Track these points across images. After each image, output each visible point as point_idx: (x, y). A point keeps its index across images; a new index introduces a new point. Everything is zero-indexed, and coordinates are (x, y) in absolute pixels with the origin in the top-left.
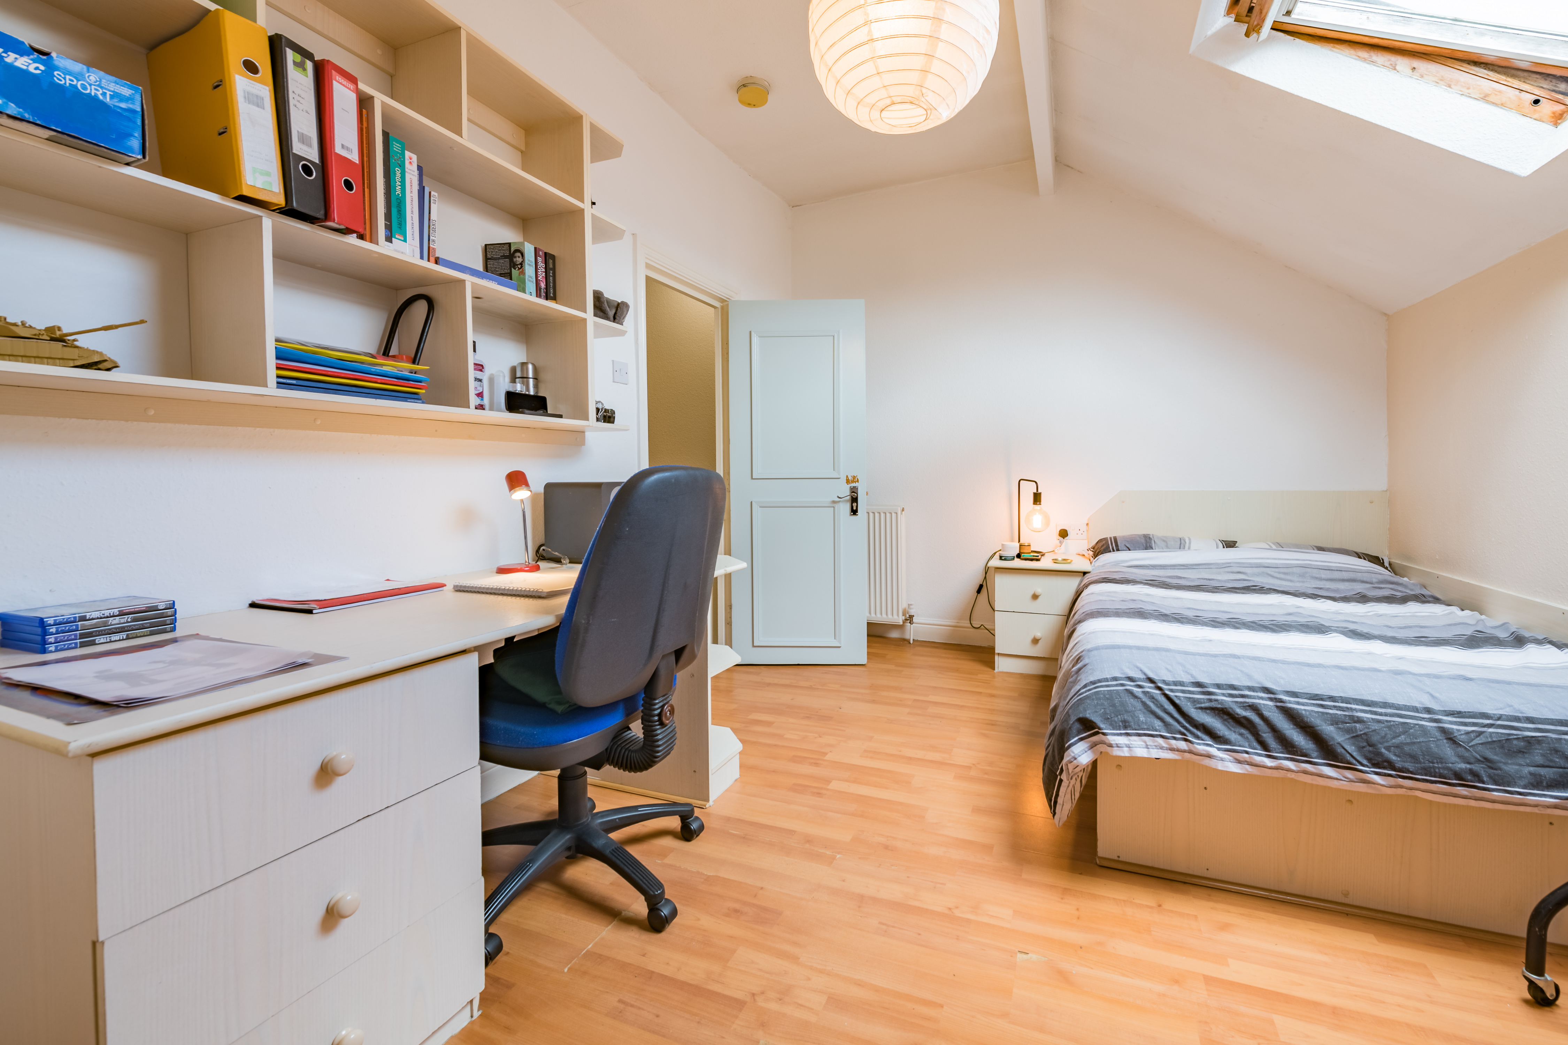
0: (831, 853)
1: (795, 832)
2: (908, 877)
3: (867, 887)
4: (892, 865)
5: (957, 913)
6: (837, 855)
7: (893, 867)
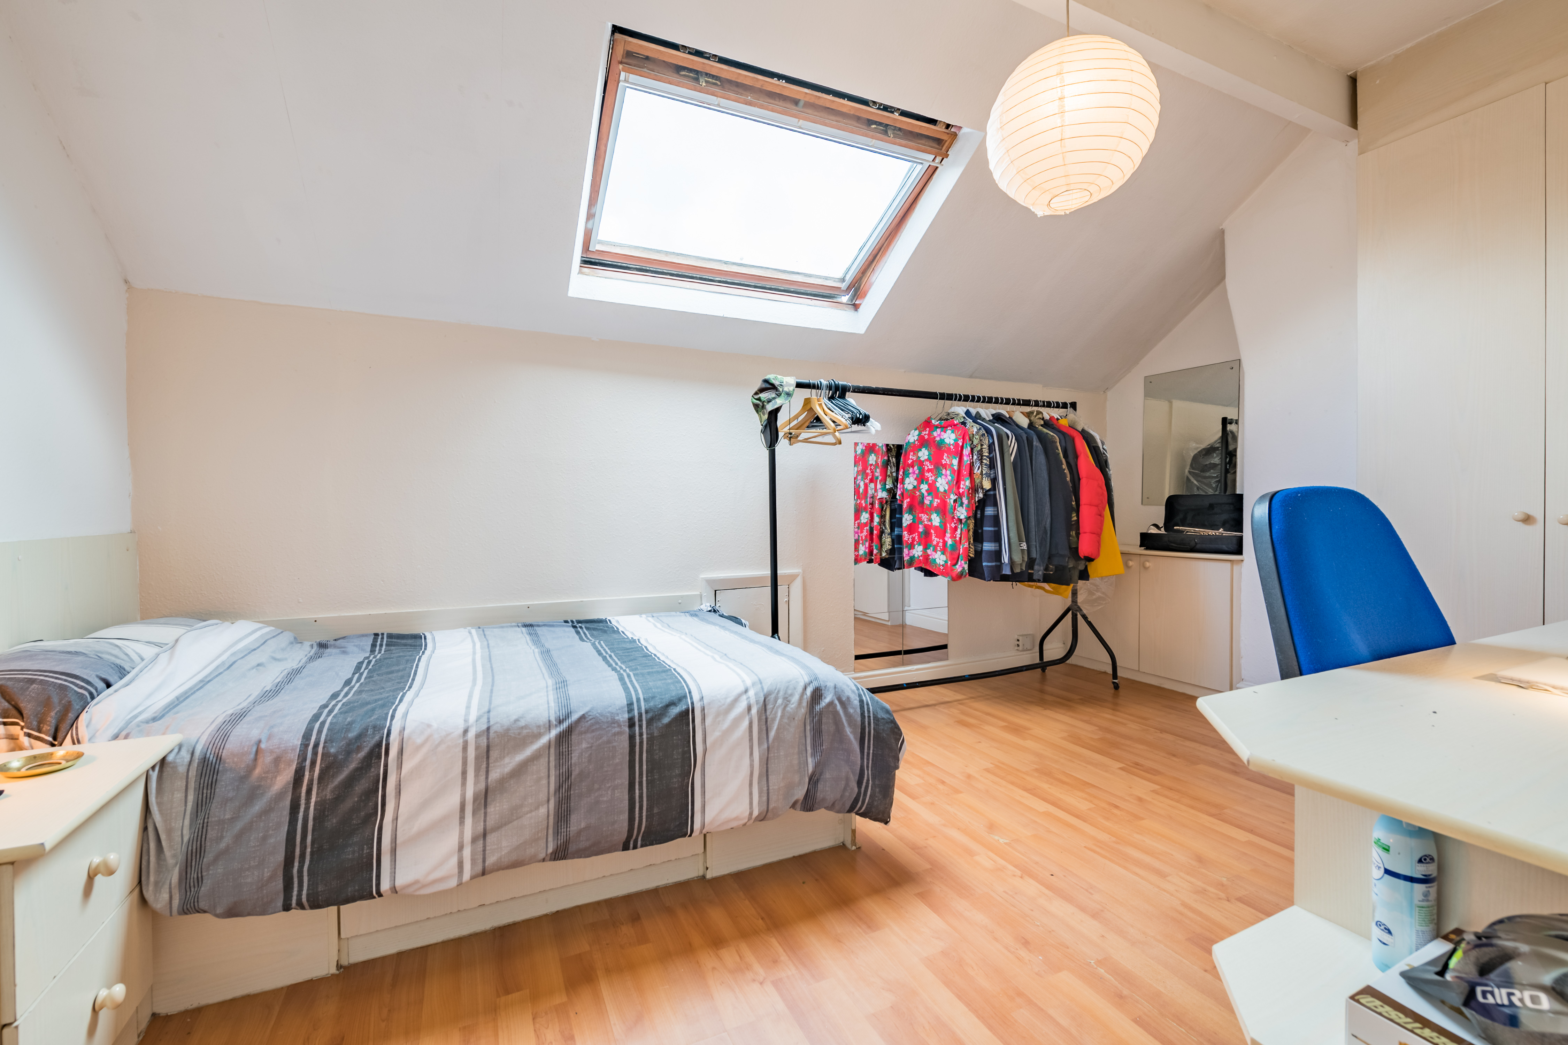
0: (1098, 968)
1: (1135, 1021)
2: (1032, 910)
3: (1082, 921)
4: (1038, 926)
5: (1019, 873)
6: (1092, 964)
7: (1038, 924)
